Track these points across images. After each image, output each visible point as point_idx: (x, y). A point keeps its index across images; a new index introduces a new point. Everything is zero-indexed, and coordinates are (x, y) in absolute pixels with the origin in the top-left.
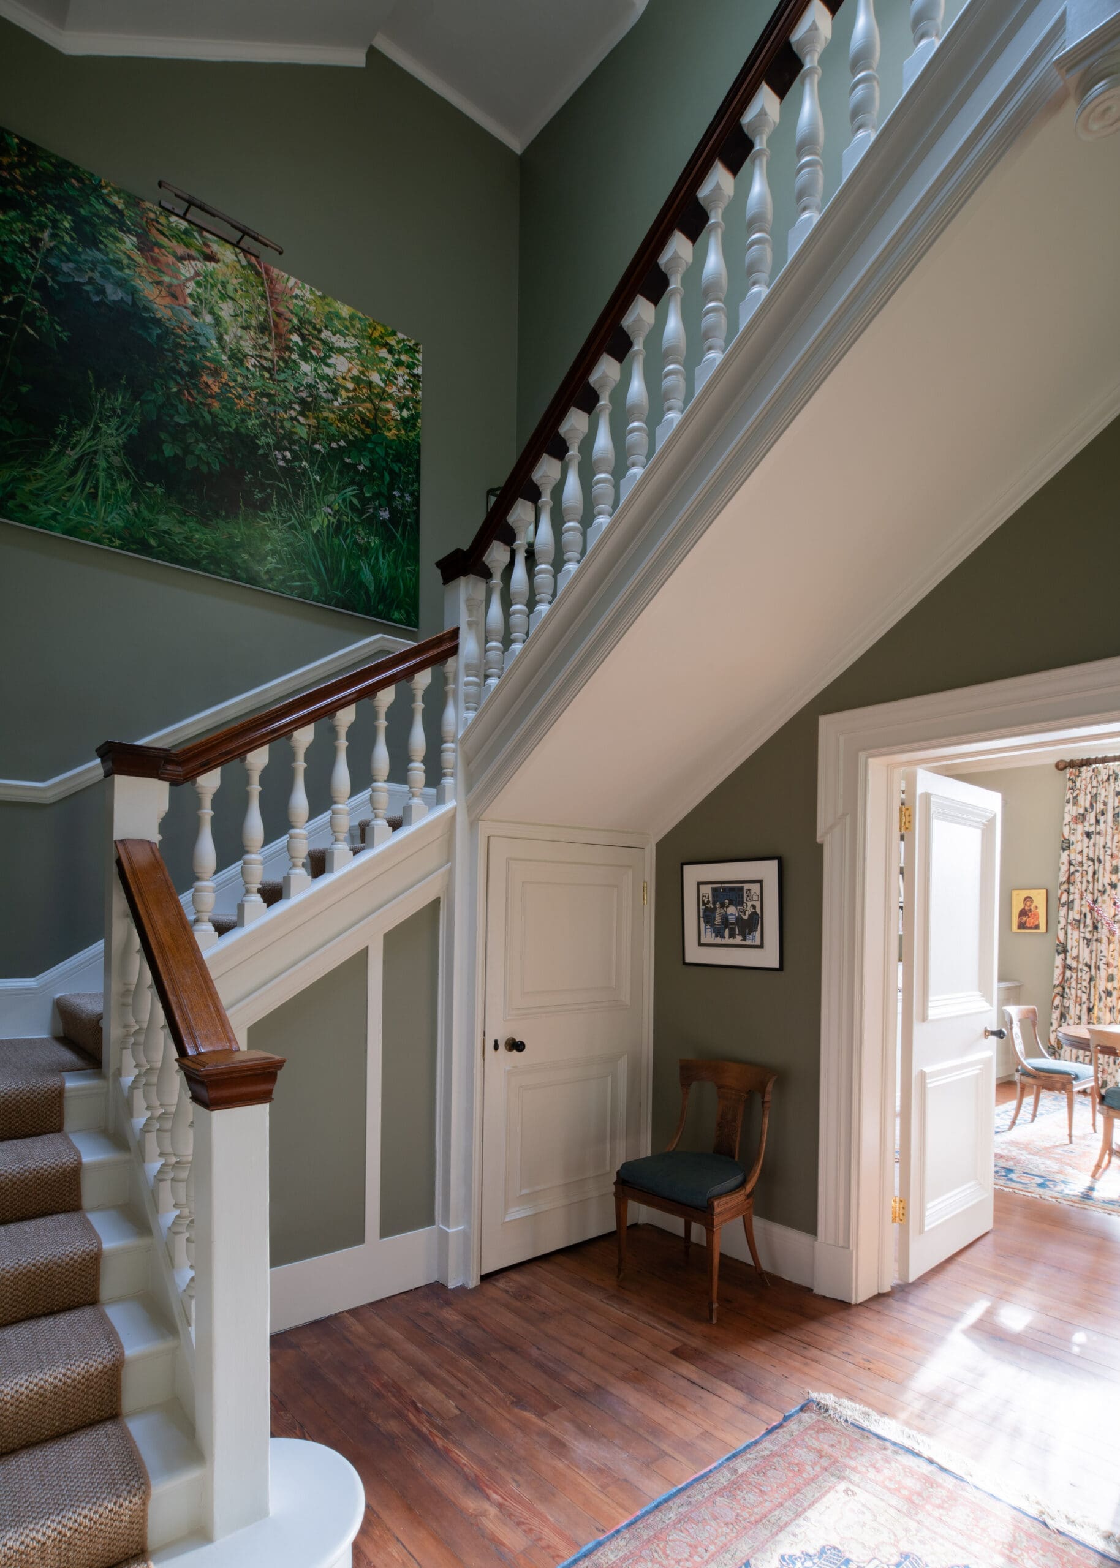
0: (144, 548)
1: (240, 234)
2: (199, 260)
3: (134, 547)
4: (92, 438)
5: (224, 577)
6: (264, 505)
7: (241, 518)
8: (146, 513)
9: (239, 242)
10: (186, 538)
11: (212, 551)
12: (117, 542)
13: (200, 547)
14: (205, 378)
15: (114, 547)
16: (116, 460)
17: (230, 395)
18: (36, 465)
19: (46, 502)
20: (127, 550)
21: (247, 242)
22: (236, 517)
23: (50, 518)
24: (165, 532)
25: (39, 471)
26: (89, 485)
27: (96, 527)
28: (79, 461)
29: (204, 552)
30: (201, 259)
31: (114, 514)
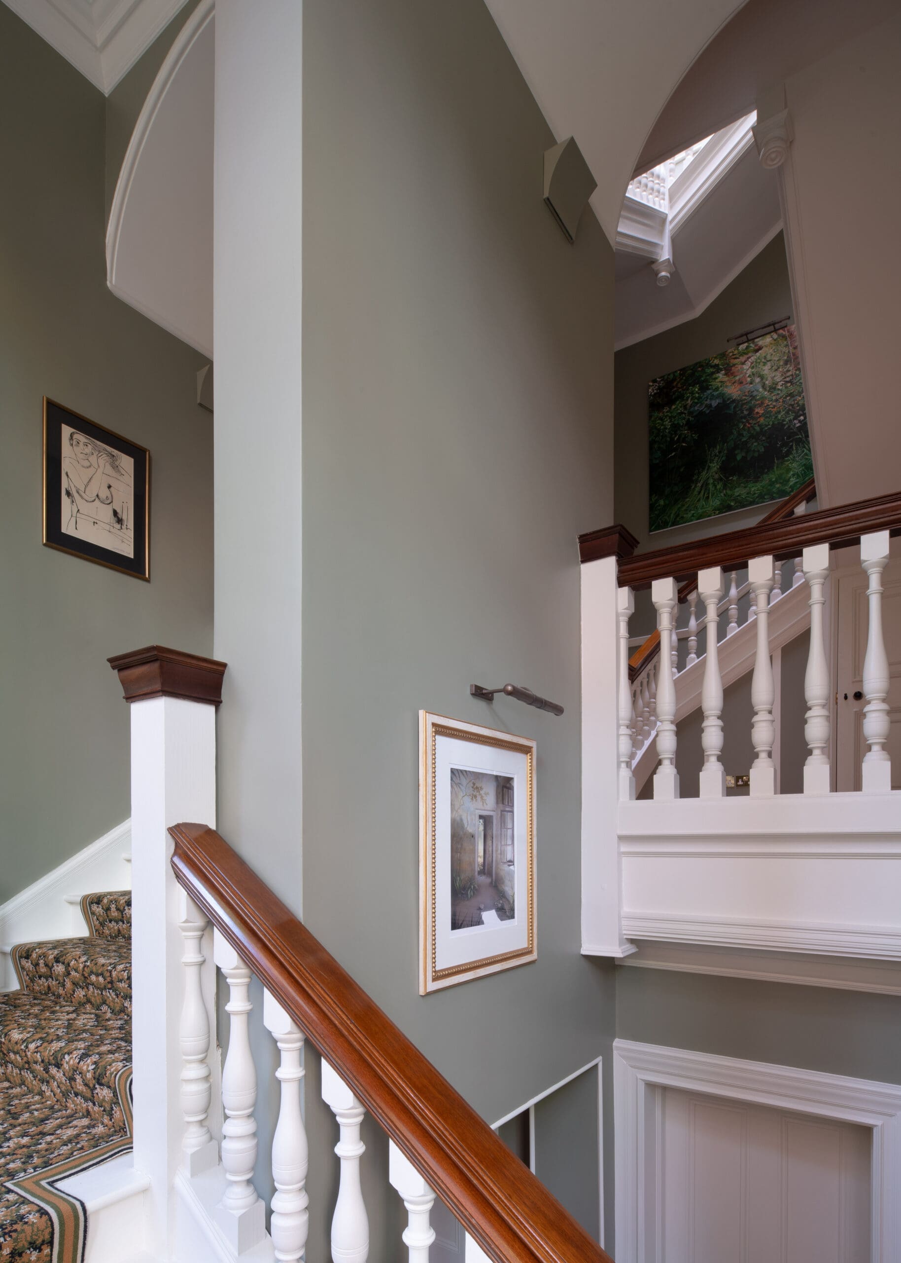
0: (730, 508)
1: (773, 326)
2: (752, 356)
3: (724, 510)
4: (707, 473)
5: (767, 502)
6: (788, 453)
7: (775, 468)
8: (729, 492)
9: (775, 328)
10: (748, 494)
11: (761, 493)
12: (717, 512)
13: (755, 494)
14: (756, 410)
15: (717, 515)
16: (717, 476)
17: (770, 409)
18: (687, 498)
19: (690, 511)
20: (723, 513)
21: (777, 326)
22: (773, 468)
23: (691, 517)
24: (738, 496)
25: (688, 500)
26: (706, 493)
27: (709, 510)
28: (702, 486)
29: (756, 495)
30: (753, 354)
31: (716, 500)
